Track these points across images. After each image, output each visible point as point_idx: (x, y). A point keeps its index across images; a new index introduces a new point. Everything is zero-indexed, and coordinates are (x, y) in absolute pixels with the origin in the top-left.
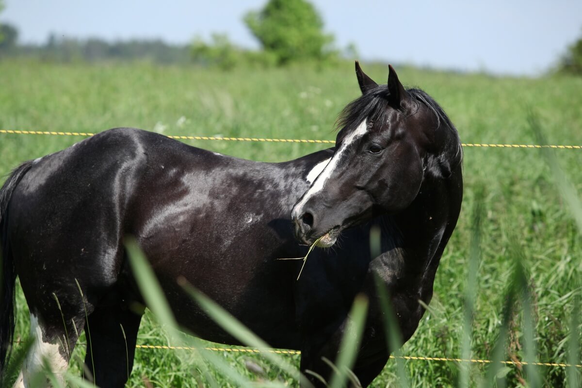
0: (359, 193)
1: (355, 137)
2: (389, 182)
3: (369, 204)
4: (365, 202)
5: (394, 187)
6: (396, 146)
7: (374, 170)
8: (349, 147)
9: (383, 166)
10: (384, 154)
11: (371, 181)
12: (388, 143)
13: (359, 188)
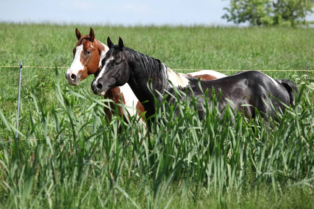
0: (112, 78)
1: (110, 60)
2: (121, 75)
3: (115, 82)
4: (113, 81)
5: (122, 76)
6: (123, 63)
7: (117, 71)
8: (108, 64)
9: (119, 69)
10: (120, 65)
11: (116, 74)
12: (121, 62)
13: (113, 77)
